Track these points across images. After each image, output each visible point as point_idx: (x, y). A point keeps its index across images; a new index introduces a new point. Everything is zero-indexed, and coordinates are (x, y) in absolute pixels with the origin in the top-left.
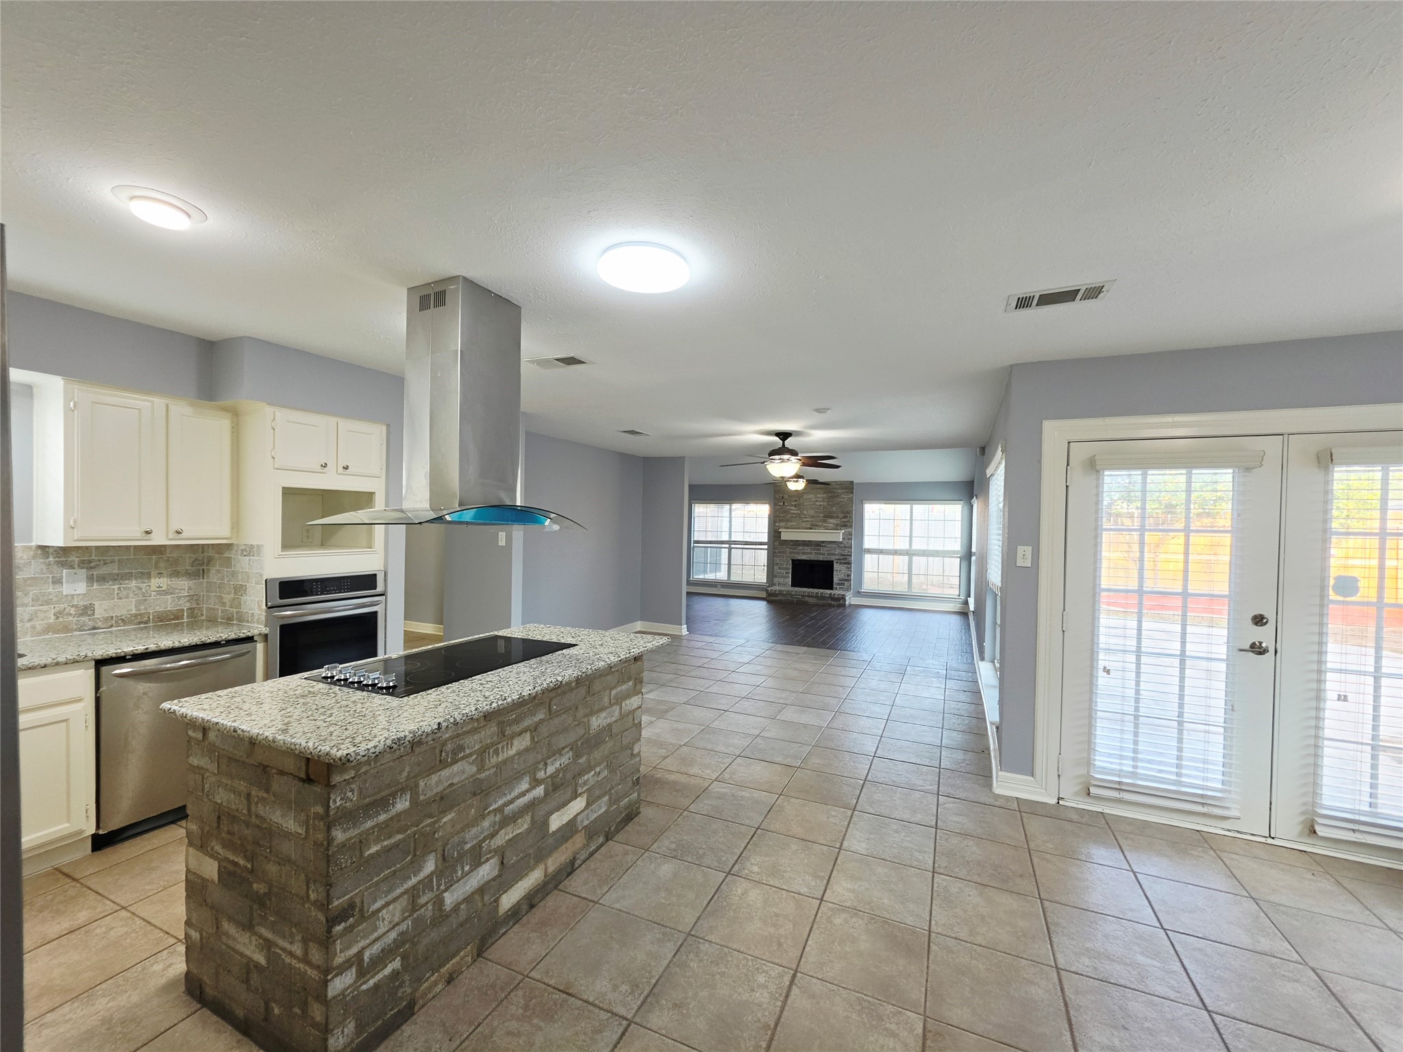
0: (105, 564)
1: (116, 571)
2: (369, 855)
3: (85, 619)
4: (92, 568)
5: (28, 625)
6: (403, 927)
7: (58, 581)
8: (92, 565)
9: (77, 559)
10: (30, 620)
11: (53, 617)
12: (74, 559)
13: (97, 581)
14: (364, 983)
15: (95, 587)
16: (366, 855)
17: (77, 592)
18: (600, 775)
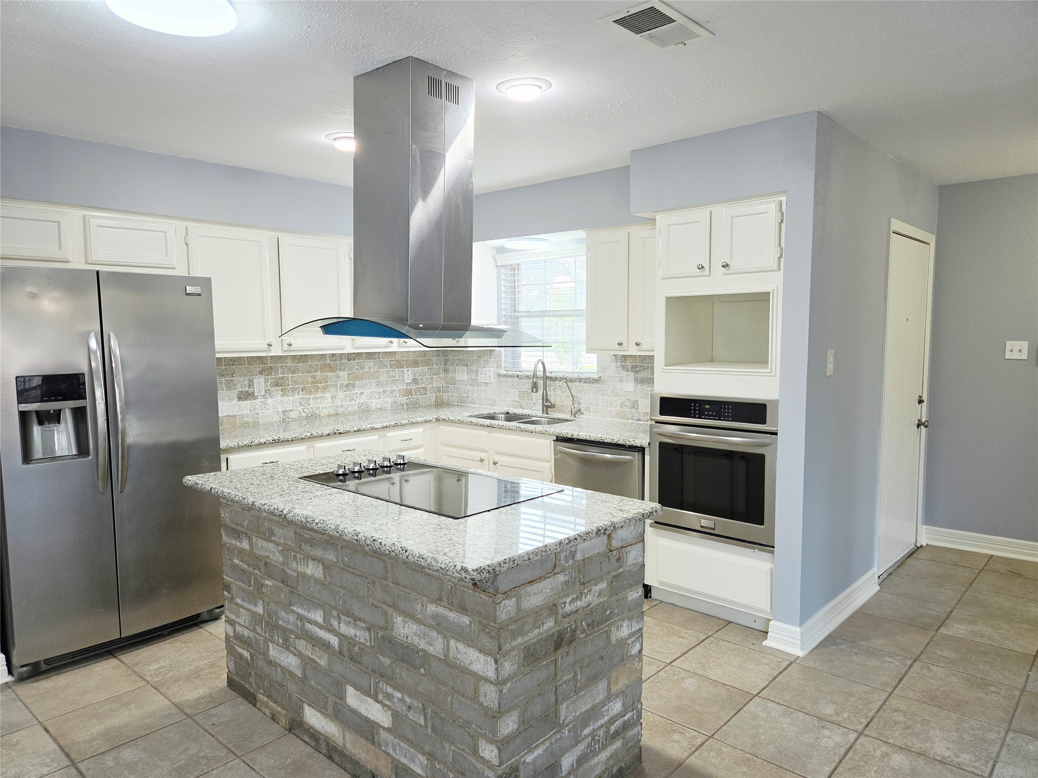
0: (644, 369)
1: (650, 376)
3: (634, 411)
4: (637, 372)
5: (609, 409)
6: (251, 634)
7: (621, 381)
8: (637, 369)
9: (630, 364)
10: (610, 406)
11: (620, 407)
12: (629, 364)
13: (640, 383)
14: (237, 645)
15: (639, 387)
16: (234, 561)
17: (629, 390)
18: (412, 712)
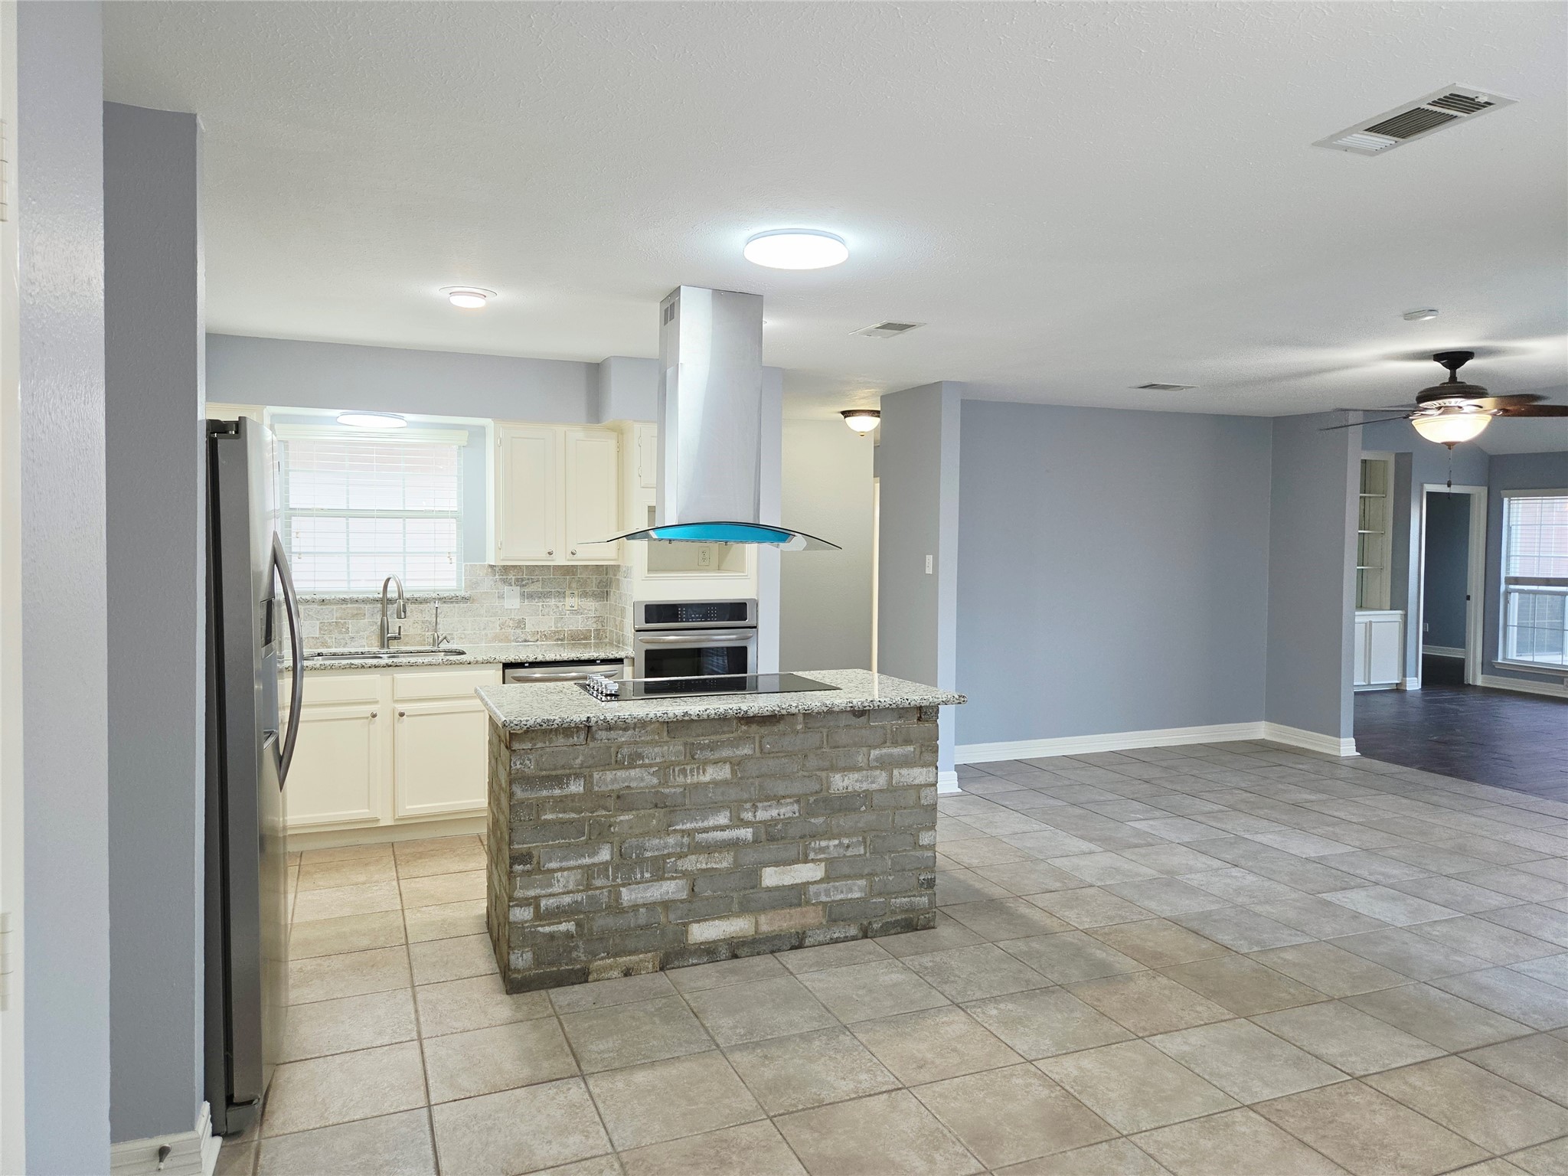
0: (533, 582)
1: (540, 590)
2: (545, 819)
3: (519, 631)
4: (523, 586)
5: (483, 632)
6: (579, 897)
7: (501, 597)
8: (524, 582)
10: (485, 629)
11: (499, 628)
12: (512, 577)
13: (528, 598)
14: (542, 926)
15: (526, 603)
16: (543, 817)
17: (514, 607)
18: (850, 849)
